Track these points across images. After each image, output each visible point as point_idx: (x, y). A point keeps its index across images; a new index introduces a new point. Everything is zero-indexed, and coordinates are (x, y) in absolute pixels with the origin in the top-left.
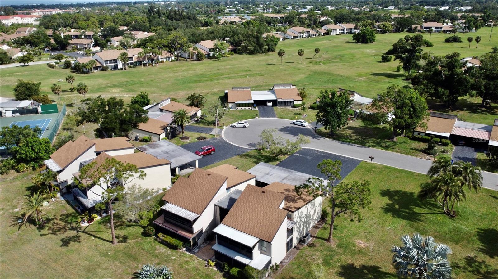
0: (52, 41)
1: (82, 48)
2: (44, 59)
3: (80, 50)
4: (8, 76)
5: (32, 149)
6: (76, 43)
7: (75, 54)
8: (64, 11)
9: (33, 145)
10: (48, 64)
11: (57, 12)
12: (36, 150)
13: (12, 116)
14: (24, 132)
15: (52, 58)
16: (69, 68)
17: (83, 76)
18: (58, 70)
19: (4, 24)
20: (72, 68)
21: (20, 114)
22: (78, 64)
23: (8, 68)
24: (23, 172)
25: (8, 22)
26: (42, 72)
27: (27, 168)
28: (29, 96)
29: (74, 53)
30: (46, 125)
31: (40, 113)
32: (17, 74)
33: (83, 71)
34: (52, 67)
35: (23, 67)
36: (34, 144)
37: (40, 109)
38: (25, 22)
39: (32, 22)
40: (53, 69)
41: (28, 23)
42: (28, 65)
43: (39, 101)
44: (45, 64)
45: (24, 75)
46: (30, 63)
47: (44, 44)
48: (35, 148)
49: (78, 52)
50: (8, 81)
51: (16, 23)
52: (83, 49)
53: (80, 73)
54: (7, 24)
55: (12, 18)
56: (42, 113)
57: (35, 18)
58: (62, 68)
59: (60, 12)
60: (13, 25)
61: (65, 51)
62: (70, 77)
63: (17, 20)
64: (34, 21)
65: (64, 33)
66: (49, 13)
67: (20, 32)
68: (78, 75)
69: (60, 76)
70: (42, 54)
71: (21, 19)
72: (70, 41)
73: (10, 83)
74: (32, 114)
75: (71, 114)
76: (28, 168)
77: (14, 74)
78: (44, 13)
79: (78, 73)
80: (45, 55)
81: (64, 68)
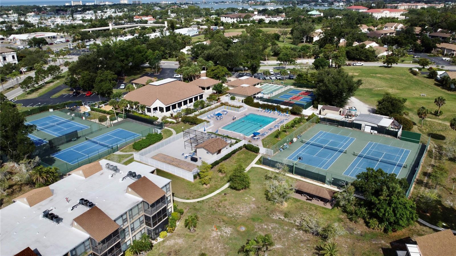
0: (419, 42)
1: (450, 53)
2: (406, 62)
3: (446, 56)
4: (372, 77)
5: (394, 211)
6: (444, 47)
7: (440, 60)
8: (429, 5)
9: (397, 207)
10: (411, 69)
11: (422, 6)
12: (398, 215)
13: (370, 132)
14: (390, 185)
15: (415, 62)
16: (433, 78)
17: (448, 94)
18: (420, 79)
19: (374, 17)
20: (437, 80)
21: (378, 132)
22: (447, 79)
23: (372, 67)
24: (373, 229)
25: (378, 15)
26: (404, 78)
27: (378, 227)
28: (391, 112)
29: (439, 58)
30: (404, 158)
31: (399, 138)
32: (379, 75)
33: (450, 87)
34: (415, 73)
35: (386, 68)
36: (399, 206)
37: (400, 133)
38: (392, 16)
39: (398, 16)
40: (415, 77)
41: (395, 17)
42: (391, 67)
43: (401, 122)
44: (407, 68)
45: (385, 78)
46: (394, 65)
47: (411, 46)
48: (398, 212)
49: (444, 59)
50: (371, 84)
51: (385, 16)
52: (450, 55)
53: (446, 89)
54: (376, 17)
55: (382, 12)
56: (401, 139)
57: (402, 13)
58: (425, 77)
59: (426, 6)
60: (382, 18)
61: (429, 54)
62: (441, 100)
63: (386, 13)
64: (401, 15)
65: (430, 33)
66: (414, 7)
67: (387, 27)
68: (444, 90)
69: (422, 88)
70: (406, 55)
71: (390, 13)
72: (438, 45)
73: (372, 87)
74: (389, 136)
75: (434, 150)
76: (380, 227)
77: (377, 75)
78: (410, 7)
79: (443, 88)
80: (408, 56)
81: (427, 78)
